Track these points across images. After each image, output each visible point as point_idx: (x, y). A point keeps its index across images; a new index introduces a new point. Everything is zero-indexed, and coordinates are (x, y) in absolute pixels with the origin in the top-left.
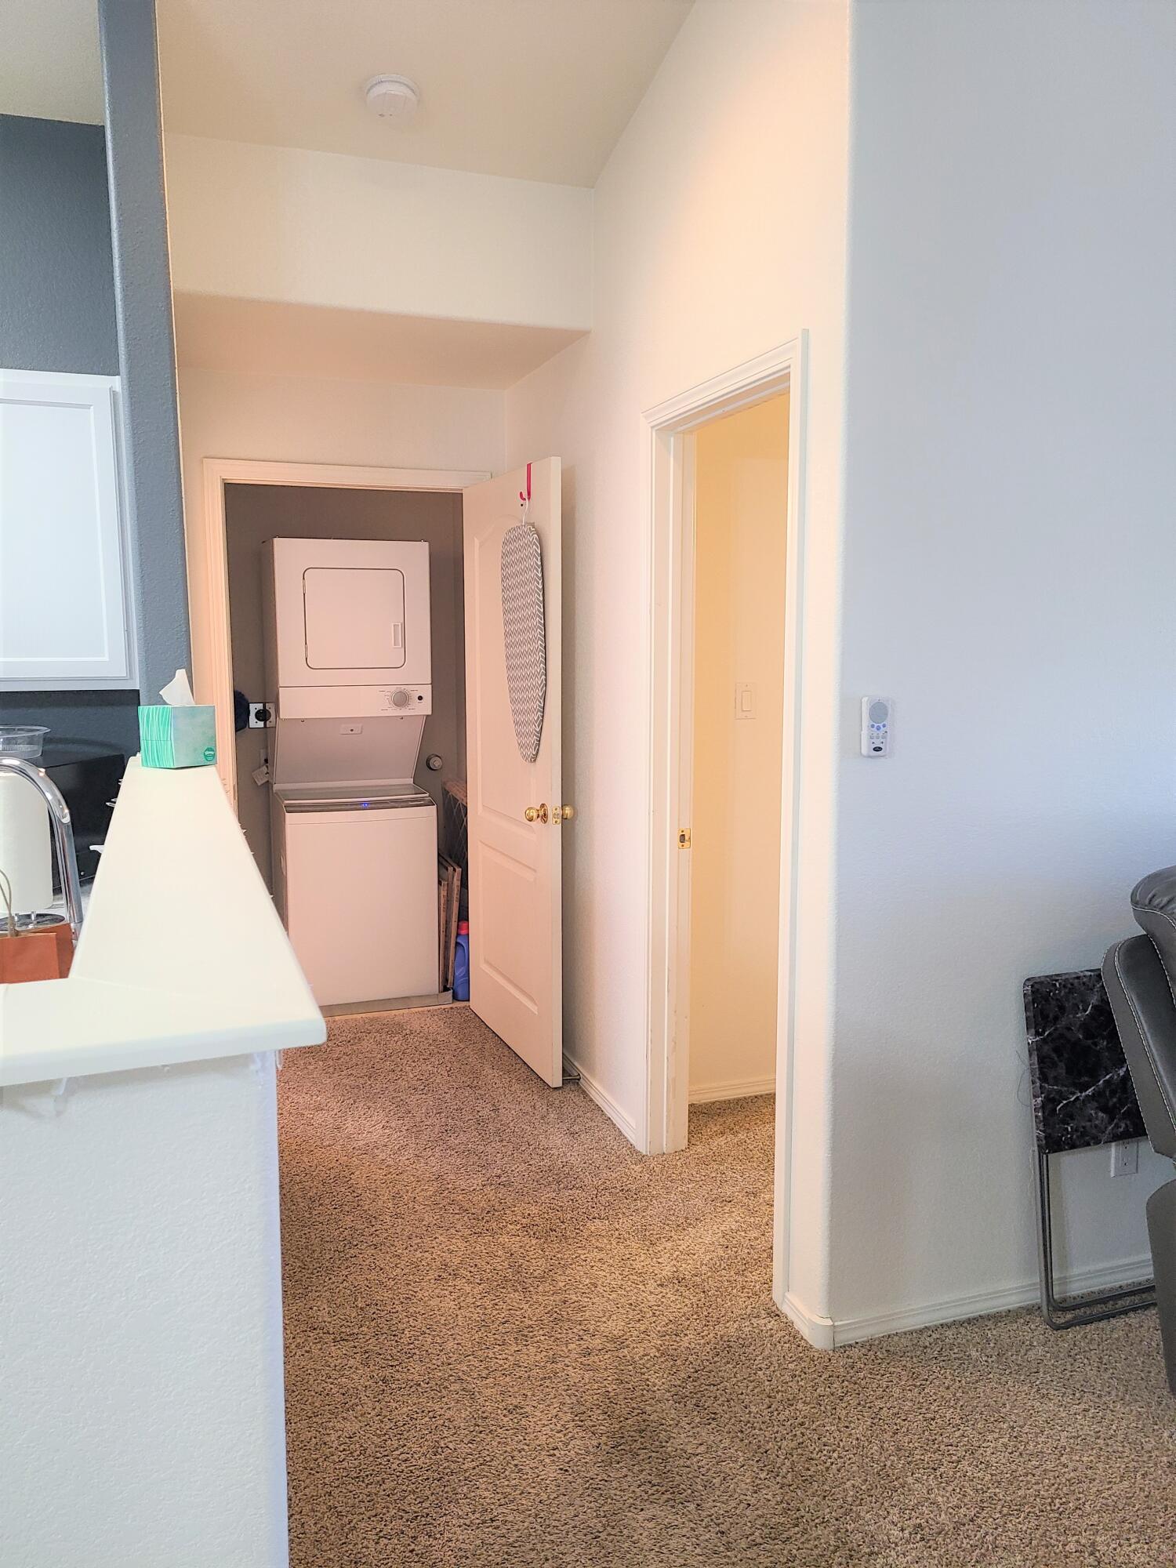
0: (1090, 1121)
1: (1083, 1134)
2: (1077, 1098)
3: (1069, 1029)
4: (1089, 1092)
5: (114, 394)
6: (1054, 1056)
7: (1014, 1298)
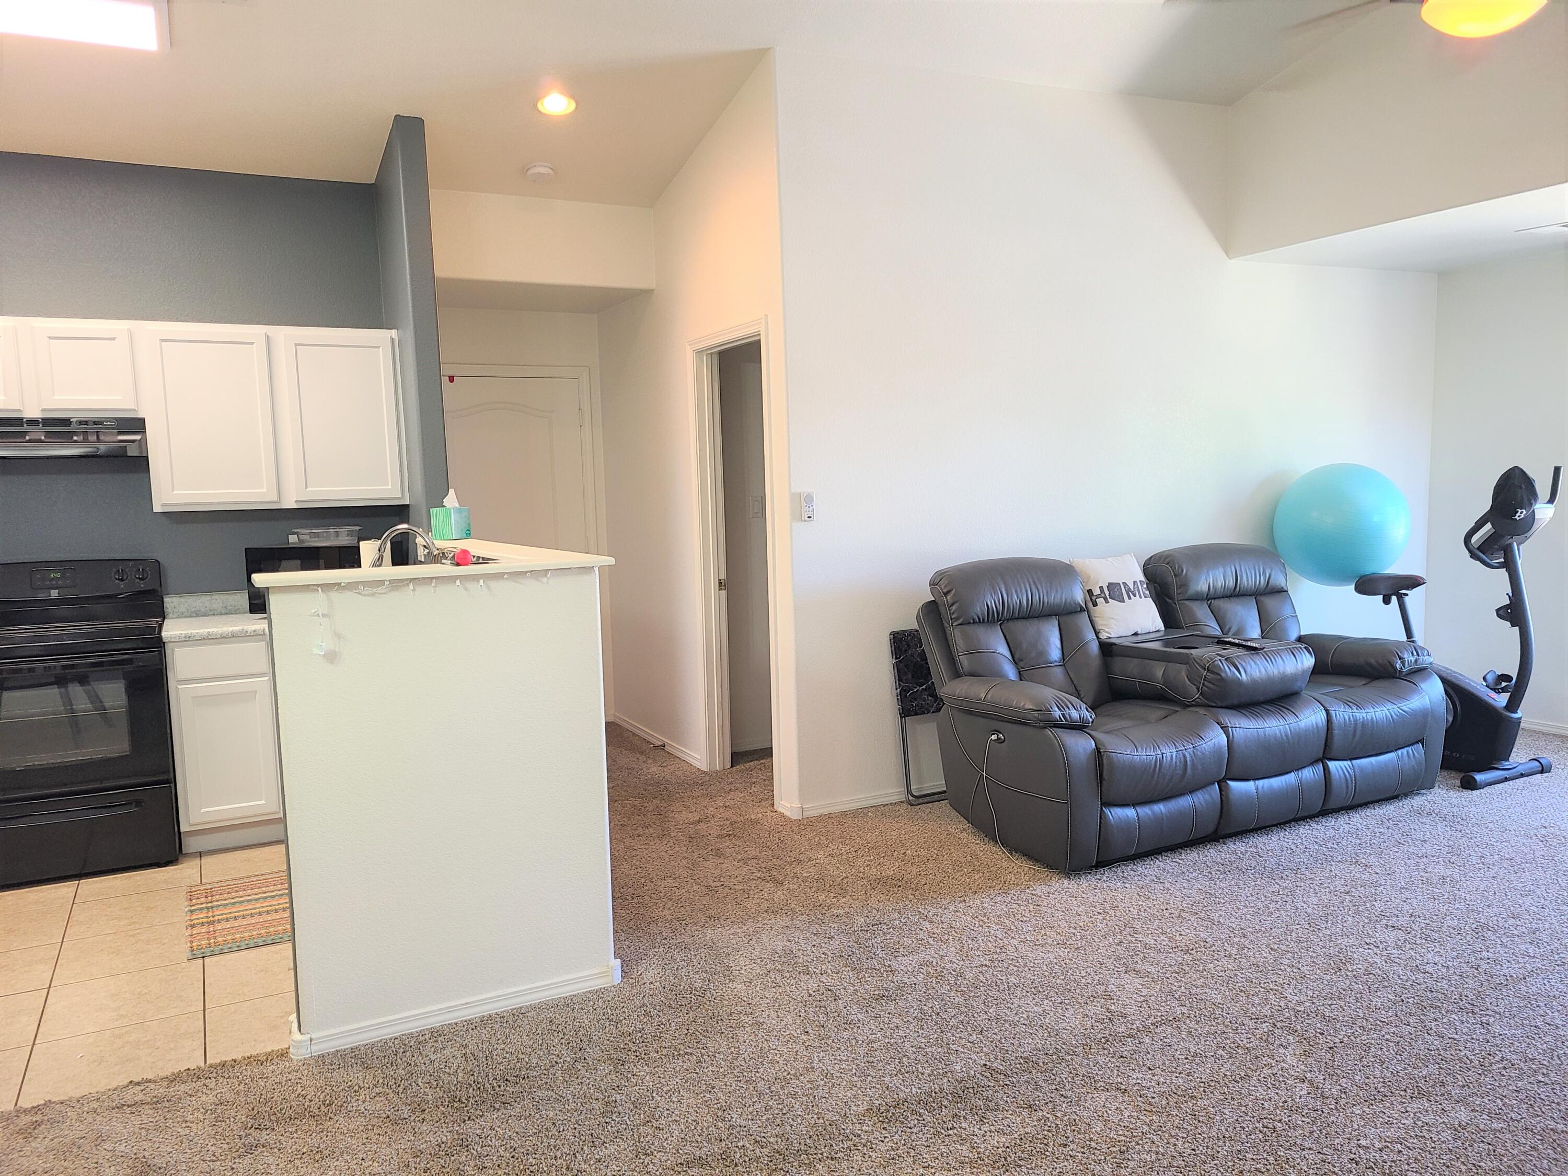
0: (924, 701)
1: (921, 707)
2: (918, 690)
3: (912, 656)
4: (924, 687)
5: (392, 340)
6: (906, 669)
7: (895, 797)
